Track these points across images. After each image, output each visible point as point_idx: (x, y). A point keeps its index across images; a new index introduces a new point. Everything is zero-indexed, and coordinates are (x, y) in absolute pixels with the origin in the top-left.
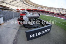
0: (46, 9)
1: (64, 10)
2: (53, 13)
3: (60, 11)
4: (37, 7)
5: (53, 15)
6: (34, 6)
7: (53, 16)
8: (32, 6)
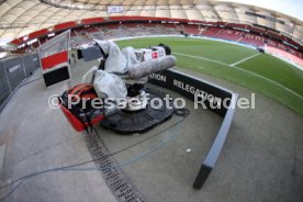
0: (147, 8)
1: (237, 10)
2: (184, 23)
3: (219, 13)
4: (101, 7)
5: (183, 28)
6: (88, 6)
7: (182, 33)
8: (81, 6)
